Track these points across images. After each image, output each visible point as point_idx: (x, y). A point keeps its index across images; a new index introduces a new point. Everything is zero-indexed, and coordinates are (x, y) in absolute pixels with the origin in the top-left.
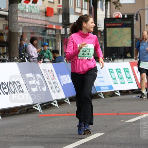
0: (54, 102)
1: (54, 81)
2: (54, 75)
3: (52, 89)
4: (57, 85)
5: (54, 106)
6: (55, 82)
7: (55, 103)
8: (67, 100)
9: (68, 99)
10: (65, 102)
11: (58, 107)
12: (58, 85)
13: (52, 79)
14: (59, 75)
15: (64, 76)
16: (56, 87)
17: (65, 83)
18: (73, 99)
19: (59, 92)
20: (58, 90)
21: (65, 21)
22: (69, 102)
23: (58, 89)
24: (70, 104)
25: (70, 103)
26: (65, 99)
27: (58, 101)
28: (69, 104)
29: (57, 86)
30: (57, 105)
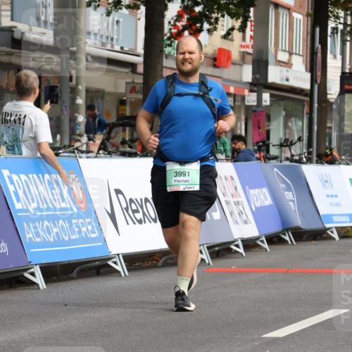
0: (236, 243)
1: (236, 200)
2: (236, 188)
3: (232, 216)
4: (241, 209)
5: (236, 252)
6: (238, 202)
7: (237, 246)
8: (262, 241)
9: (264, 239)
10: (259, 246)
11: (244, 254)
12: (244, 209)
13: (232, 195)
14: (247, 187)
15: (257, 190)
16: (240, 213)
17: (258, 205)
18: (274, 240)
19: (246, 222)
20: (245, 218)
21: (258, 76)
22: (266, 246)
23: (244, 216)
24: (268, 250)
25: (270, 248)
26: (258, 238)
27: (243, 241)
28: (266, 249)
29: (241, 211)
30: (241, 250)
